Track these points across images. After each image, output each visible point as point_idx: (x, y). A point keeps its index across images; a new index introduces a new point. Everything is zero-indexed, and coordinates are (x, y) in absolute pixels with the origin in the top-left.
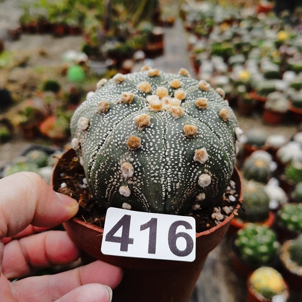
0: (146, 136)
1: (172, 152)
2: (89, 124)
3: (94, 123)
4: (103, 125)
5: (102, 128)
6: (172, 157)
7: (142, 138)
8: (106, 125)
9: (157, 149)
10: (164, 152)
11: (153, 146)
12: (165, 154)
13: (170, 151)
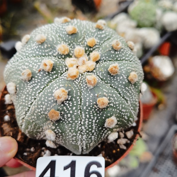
0: (65, 108)
1: (87, 122)
2: (16, 89)
3: (20, 90)
4: (28, 93)
5: (27, 95)
6: (86, 126)
7: (61, 111)
8: (30, 93)
9: (74, 120)
10: (80, 122)
11: (71, 117)
12: (81, 123)
13: (85, 121)
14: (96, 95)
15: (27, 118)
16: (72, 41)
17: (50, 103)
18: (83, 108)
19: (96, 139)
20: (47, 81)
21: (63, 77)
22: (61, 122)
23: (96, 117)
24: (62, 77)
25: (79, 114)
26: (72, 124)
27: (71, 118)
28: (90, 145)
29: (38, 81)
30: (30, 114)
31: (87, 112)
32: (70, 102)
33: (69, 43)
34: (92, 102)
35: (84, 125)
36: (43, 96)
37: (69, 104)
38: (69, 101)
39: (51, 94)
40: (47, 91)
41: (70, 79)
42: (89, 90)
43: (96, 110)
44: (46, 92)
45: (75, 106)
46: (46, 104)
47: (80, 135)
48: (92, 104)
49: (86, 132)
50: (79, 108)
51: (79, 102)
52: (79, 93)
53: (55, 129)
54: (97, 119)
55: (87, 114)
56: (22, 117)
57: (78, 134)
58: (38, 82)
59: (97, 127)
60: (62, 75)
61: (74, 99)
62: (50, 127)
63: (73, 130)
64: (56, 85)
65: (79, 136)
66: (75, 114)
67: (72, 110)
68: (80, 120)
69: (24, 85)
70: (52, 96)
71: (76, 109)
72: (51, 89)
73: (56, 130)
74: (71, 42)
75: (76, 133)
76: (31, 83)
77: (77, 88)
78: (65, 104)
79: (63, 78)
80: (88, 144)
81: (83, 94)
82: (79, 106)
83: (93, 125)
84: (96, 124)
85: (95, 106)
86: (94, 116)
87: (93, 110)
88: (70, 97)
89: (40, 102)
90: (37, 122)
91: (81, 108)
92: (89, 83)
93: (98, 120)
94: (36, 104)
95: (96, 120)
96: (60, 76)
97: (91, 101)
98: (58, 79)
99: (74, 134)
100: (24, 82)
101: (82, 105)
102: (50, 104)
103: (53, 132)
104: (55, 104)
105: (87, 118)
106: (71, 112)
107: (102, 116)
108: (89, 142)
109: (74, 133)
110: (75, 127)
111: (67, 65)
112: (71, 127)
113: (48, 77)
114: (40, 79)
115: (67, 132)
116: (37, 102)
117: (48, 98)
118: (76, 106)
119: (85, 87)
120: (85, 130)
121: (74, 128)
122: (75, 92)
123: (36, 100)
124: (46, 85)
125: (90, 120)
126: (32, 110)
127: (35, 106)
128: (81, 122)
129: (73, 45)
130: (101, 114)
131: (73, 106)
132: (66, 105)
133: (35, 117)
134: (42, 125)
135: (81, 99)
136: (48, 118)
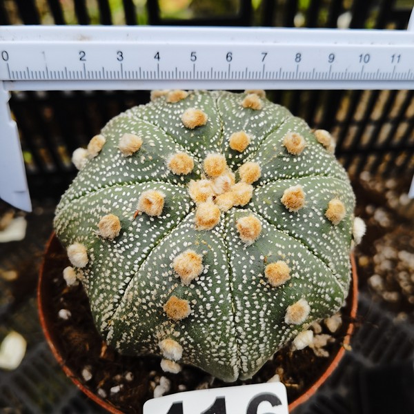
0: (198, 292)
6: (247, 325)
10: (232, 318)
14: (262, 258)
15: (118, 318)
16: (197, 144)
17: (165, 283)
18: (236, 288)
19: (267, 350)
20: (154, 236)
21: (188, 225)
22: (193, 320)
23: (265, 306)
24: (185, 225)
25: (230, 301)
26: (216, 323)
27: (213, 311)
28: (256, 363)
29: (134, 238)
30: (124, 310)
31: (246, 295)
32: (208, 278)
33: (191, 147)
34: (254, 275)
35: (242, 323)
36: (150, 269)
37: (206, 282)
38: (206, 275)
39: (166, 265)
40: (158, 258)
41: (202, 228)
42: (244, 249)
43: (265, 289)
44: (154, 261)
45: (219, 285)
46: (157, 286)
47: (235, 346)
48: (254, 278)
49: (246, 338)
50: (228, 289)
51: (228, 276)
52: (224, 256)
53: (180, 337)
54: (268, 308)
55: (246, 301)
56: (107, 316)
57: (231, 344)
58: (136, 240)
59: (269, 325)
60: (185, 220)
61: (215, 272)
62: (169, 332)
63: (218, 335)
64: (174, 244)
65: (233, 347)
66: (221, 302)
67: (214, 294)
68: (232, 314)
69: (105, 247)
70: (168, 268)
71: (222, 291)
72: (166, 254)
73: (182, 339)
74: (195, 144)
75: (227, 341)
76: (121, 243)
77: (219, 247)
78: (199, 283)
79: (186, 228)
80: (253, 362)
81: (232, 258)
82: (227, 284)
83: (260, 321)
84: (267, 320)
85: (262, 281)
86: (261, 304)
87: (258, 290)
88: (207, 266)
89: (144, 282)
90: (140, 324)
91: (232, 289)
92: (243, 233)
93: (269, 311)
94: (136, 287)
95: (266, 312)
96: (180, 221)
97: (252, 271)
98: (177, 229)
99: (222, 344)
100: (104, 241)
101: (234, 283)
102: (165, 286)
103: (176, 343)
104: (176, 285)
105: (248, 309)
106: (212, 298)
107: (279, 301)
108: (255, 357)
109: (222, 342)
110: (224, 330)
111: (193, 197)
112: (215, 329)
113: (155, 226)
114: (139, 234)
115: (206, 342)
116: (137, 283)
117: (160, 273)
118: (222, 286)
119: (236, 243)
120: (244, 333)
121: (220, 332)
122: (216, 256)
123: (136, 279)
124: (152, 245)
125: (254, 312)
126: (127, 300)
127: (133, 292)
128: (234, 319)
129: (201, 151)
130: (275, 297)
131: (215, 285)
132: (200, 285)
133: (136, 315)
134: (152, 330)
135: (230, 269)
136: (164, 315)
